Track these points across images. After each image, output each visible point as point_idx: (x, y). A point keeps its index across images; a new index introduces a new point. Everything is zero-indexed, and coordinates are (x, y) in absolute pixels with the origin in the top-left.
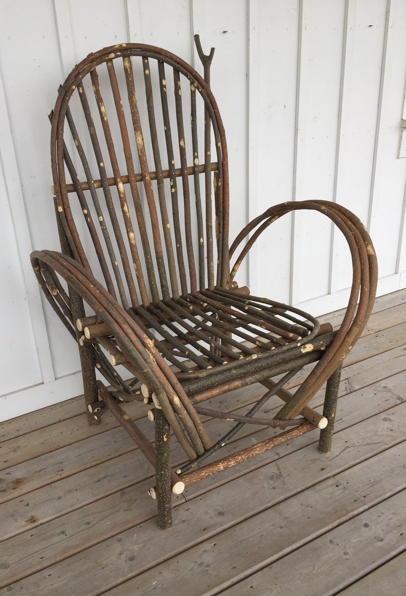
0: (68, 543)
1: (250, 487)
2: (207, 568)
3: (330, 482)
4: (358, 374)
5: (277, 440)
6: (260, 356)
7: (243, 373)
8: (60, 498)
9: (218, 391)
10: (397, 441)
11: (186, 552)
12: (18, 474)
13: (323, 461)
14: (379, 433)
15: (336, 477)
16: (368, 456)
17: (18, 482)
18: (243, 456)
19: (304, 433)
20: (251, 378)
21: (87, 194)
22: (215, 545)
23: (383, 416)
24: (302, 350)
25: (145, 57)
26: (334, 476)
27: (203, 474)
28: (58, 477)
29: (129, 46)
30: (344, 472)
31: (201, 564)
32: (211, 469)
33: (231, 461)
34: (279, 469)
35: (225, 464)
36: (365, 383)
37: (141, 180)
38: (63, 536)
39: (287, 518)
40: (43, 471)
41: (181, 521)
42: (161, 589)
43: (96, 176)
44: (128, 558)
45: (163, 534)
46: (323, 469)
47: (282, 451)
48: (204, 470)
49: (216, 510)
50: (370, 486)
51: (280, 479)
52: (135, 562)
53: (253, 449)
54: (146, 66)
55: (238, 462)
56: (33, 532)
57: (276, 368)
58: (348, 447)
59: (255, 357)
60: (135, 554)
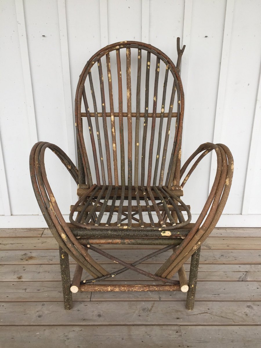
0: (23, 295)
1: (128, 309)
2: (66, 340)
3: (176, 328)
4: (258, 271)
5: (152, 287)
6: (129, 228)
7: (116, 235)
8: (39, 273)
9: (104, 241)
10: (244, 323)
11: (65, 326)
12: (34, 254)
13: (183, 314)
14: (236, 313)
15: (181, 326)
16: (215, 324)
17: (31, 258)
18: (125, 288)
19: (174, 291)
20: (128, 241)
21: (93, 119)
22: (81, 330)
23: (249, 304)
24: (162, 233)
25: (140, 49)
26: (180, 325)
27: (97, 288)
28: (48, 263)
29: (129, 42)
30: (189, 326)
31: (67, 336)
32: (102, 288)
33: (116, 288)
34: (152, 307)
35: (112, 288)
36: (256, 279)
37: (126, 116)
38: (24, 291)
39: (130, 336)
40: (44, 257)
41: (77, 310)
42: (38, 338)
43: (100, 110)
44: (39, 315)
45: (64, 311)
46: (178, 318)
47: (164, 297)
48: (99, 286)
49: (99, 312)
50: (198, 342)
51: (148, 312)
52: (39, 319)
53: (134, 287)
54: (140, 54)
55: (121, 290)
56: (15, 283)
57: (147, 240)
58: (207, 313)
59: (125, 227)
60: (43, 315)
